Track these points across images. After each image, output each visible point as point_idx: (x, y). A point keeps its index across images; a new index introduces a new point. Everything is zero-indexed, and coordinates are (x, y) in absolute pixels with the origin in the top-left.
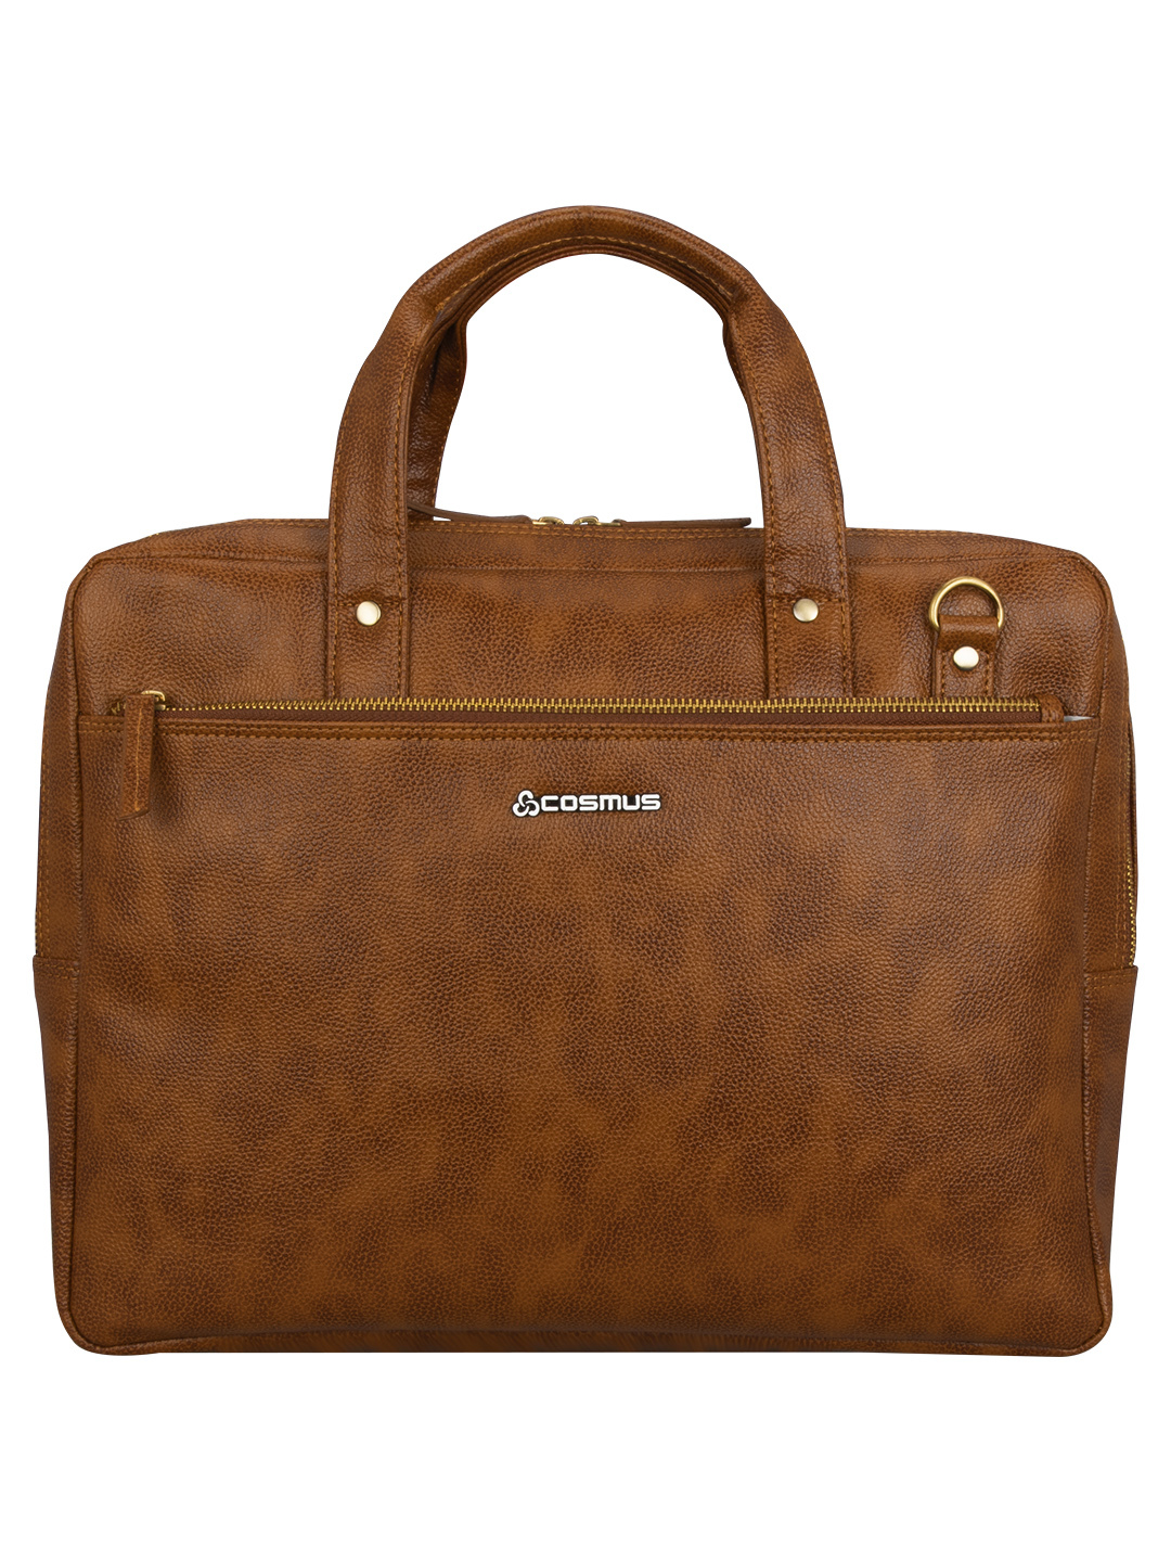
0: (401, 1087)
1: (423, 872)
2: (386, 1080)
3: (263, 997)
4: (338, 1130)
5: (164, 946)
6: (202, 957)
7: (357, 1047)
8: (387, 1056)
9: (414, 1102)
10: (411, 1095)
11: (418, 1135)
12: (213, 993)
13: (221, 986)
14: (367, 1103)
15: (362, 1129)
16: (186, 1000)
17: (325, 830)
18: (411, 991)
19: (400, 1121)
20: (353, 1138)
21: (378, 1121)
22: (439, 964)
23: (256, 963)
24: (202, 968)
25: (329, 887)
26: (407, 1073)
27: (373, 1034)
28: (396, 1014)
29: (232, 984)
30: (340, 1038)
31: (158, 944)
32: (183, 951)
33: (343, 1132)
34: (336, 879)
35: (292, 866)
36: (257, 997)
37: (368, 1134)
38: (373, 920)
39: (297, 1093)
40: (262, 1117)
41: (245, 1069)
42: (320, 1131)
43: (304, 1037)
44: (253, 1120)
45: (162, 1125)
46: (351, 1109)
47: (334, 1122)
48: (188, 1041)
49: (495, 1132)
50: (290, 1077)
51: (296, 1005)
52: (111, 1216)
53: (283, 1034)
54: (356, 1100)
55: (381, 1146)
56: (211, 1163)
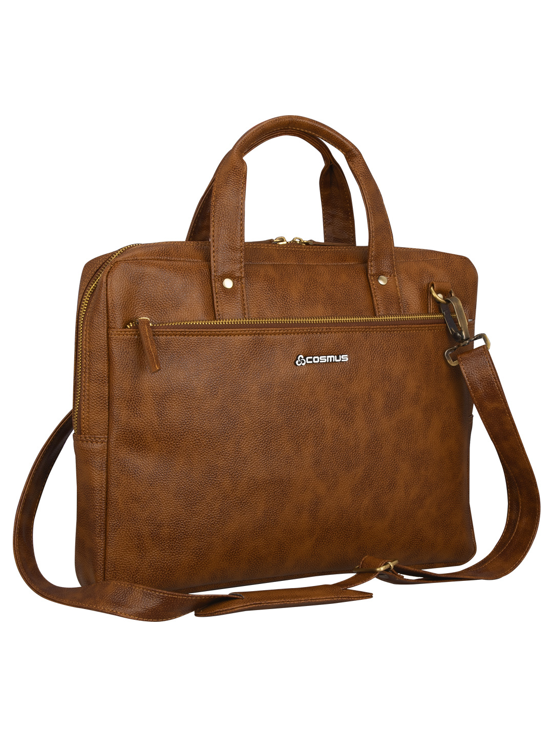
0: (251, 479)
1: (261, 390)
2: (245, 477)
3: (196, 446)
4: (226, 499)
5: (153, 427)
6: (170, 430)
7: (234, 464)
8: (246, 467)
9: (256, 485)
10: (255, 483)
11: (257, 499)
12: (174, 445)
13: (177, 442)
14: (238, 487)
15: (235, 498)
16: (162, 449)
17: (221, 374)
18: (256, 439)
19: (250, 494)
20: (231, 502)
21: (242, 494)
22: (267, 428)
23: (193, 432)
24: (169, 435)
25: (223, 398)
26: (253, 474)
27: (241, 458)
28: (249, 450)
29: (182, 441)
30: (227, 461)
31: (150, 426)
32: (161, 428)
33: (228, 500)
34: (226, 394)
35: (208, 390)
36: (193, 446)
37: (238, 500)
38: (241, 411)
39: (209, 485)
40: (194, 497)
41: (187, 476)
42: (218, 501)
43: (212, 462)
44: (190, 498)
45: (151, 503)
46: (231, 490)
47: (224, 496)
48: (162, 466)
49: (286, 495)
50: (206, 479)
51: (210, 448)
52: (127, 544)
53: (204, 461)
54: (233, 486)
55: (243, 504)
56: (173, 518)
